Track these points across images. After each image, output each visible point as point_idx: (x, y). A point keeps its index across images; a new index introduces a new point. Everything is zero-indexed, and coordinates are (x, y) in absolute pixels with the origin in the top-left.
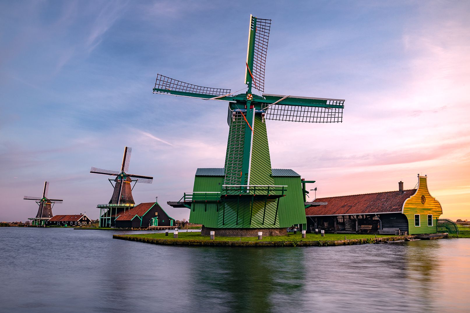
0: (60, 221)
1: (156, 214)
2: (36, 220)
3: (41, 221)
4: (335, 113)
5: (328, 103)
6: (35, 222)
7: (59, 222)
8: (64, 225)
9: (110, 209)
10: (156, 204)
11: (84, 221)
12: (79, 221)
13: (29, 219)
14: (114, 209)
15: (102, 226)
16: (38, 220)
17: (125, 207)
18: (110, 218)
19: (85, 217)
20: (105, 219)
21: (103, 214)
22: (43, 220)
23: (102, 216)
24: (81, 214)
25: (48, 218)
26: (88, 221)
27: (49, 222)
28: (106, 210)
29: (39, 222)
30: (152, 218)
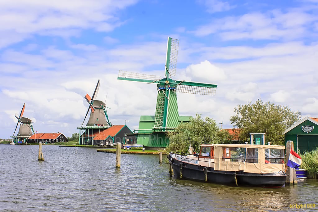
0: (40, 139)
1: (125, 135)
2: (18, 138)
3: (23, 138)
6: (17, 140)
7: (38, 140)
8: (44, 142)
9: (87, 130)
10: (125, 126)
11: (62, 139)
12: (57, 139)
13: (11, 137)
14: (91, 130)
15: (81, 144)
16: (20, 137)
17: (100, 128)
18: (88, 137)
19: (62, 135)
20: (84, 138)
21: (82, 134)
23: (81, 136)
24: (58, 133)
25: (28, 136)
27: (29, 140)
29: (20, 140)
30: (122, 138)
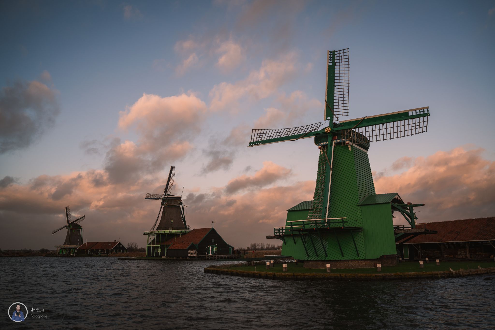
0: (92, 249)
1: (213, 241)
2: (64, 248)
3: (70, 249)
4: (420, 122)
5: (410, 114)
6: (63, 251)
7: (90, 251)
8: (97, 254)
9: (158, 236)
10: (212, 230)
11: (119, 249)
12: (113, 249)
13: (56, 247)
14: (163, 235)
15: (149, 256)
16: (66, 247)
17: (176, 233)
18: (159, 246)
19: (120, 244)
20: (153, 247)
21: (150, 241)
22: (71, 248)
23: (150, 244)
24: (115, 241)
25: (77, 246)
26: (123, 248)
27: (78, 250)
28: (152, 237)
29: (67, 250)
30: (209, 246)
